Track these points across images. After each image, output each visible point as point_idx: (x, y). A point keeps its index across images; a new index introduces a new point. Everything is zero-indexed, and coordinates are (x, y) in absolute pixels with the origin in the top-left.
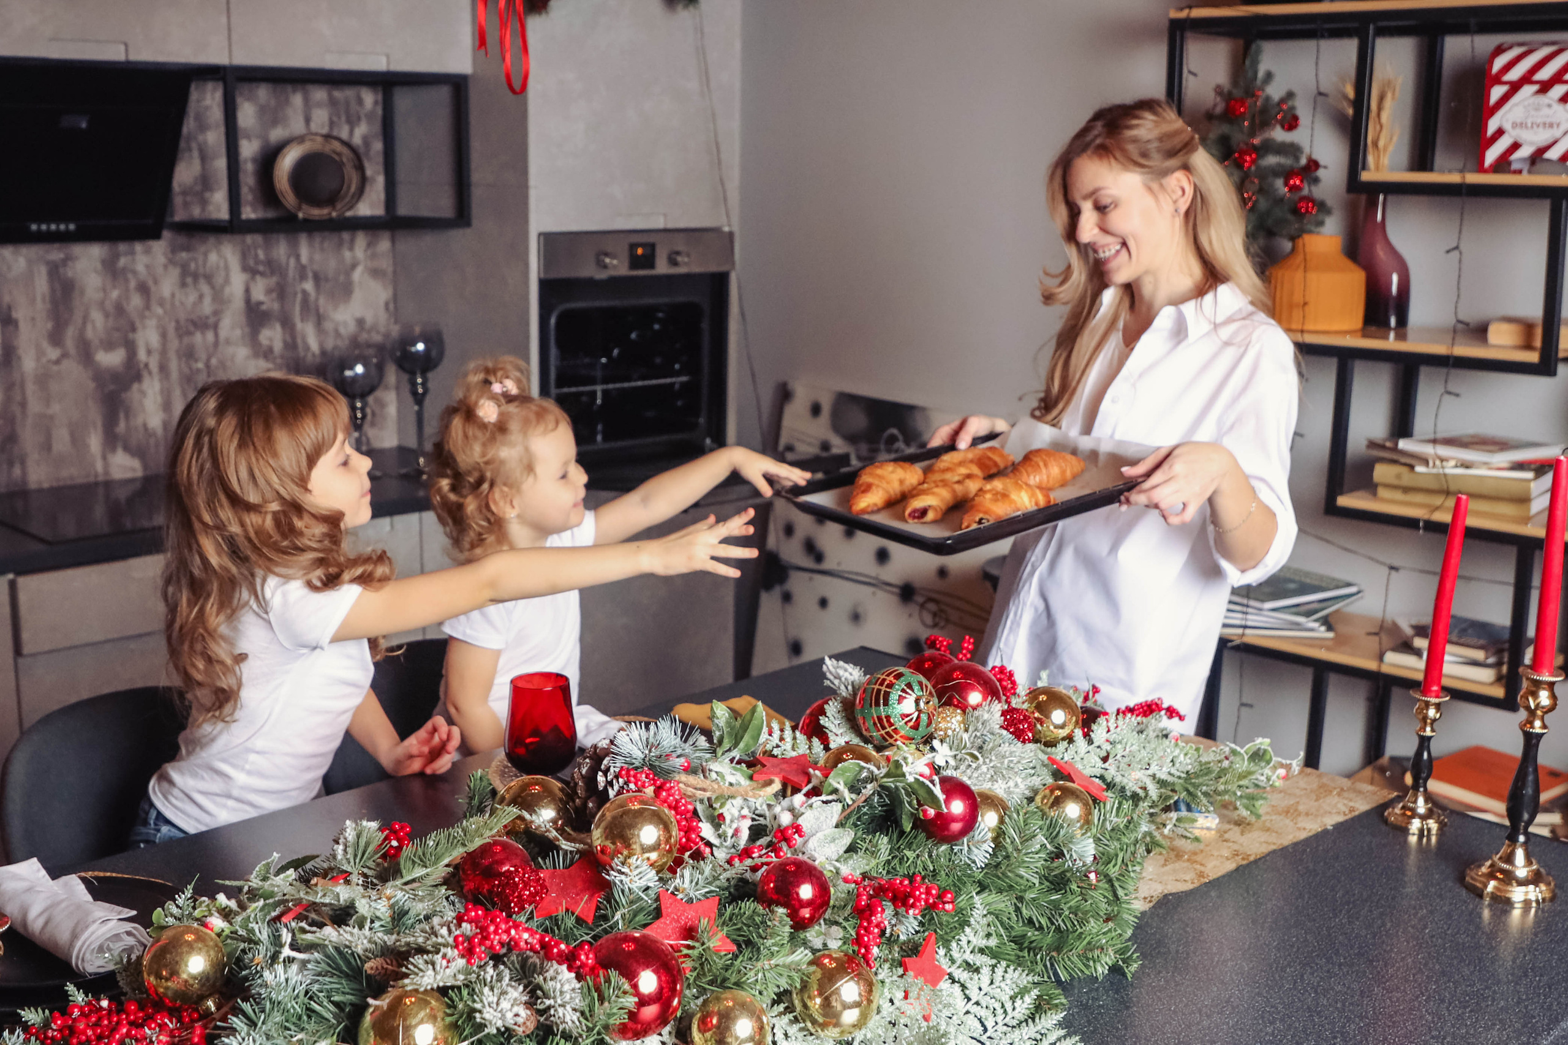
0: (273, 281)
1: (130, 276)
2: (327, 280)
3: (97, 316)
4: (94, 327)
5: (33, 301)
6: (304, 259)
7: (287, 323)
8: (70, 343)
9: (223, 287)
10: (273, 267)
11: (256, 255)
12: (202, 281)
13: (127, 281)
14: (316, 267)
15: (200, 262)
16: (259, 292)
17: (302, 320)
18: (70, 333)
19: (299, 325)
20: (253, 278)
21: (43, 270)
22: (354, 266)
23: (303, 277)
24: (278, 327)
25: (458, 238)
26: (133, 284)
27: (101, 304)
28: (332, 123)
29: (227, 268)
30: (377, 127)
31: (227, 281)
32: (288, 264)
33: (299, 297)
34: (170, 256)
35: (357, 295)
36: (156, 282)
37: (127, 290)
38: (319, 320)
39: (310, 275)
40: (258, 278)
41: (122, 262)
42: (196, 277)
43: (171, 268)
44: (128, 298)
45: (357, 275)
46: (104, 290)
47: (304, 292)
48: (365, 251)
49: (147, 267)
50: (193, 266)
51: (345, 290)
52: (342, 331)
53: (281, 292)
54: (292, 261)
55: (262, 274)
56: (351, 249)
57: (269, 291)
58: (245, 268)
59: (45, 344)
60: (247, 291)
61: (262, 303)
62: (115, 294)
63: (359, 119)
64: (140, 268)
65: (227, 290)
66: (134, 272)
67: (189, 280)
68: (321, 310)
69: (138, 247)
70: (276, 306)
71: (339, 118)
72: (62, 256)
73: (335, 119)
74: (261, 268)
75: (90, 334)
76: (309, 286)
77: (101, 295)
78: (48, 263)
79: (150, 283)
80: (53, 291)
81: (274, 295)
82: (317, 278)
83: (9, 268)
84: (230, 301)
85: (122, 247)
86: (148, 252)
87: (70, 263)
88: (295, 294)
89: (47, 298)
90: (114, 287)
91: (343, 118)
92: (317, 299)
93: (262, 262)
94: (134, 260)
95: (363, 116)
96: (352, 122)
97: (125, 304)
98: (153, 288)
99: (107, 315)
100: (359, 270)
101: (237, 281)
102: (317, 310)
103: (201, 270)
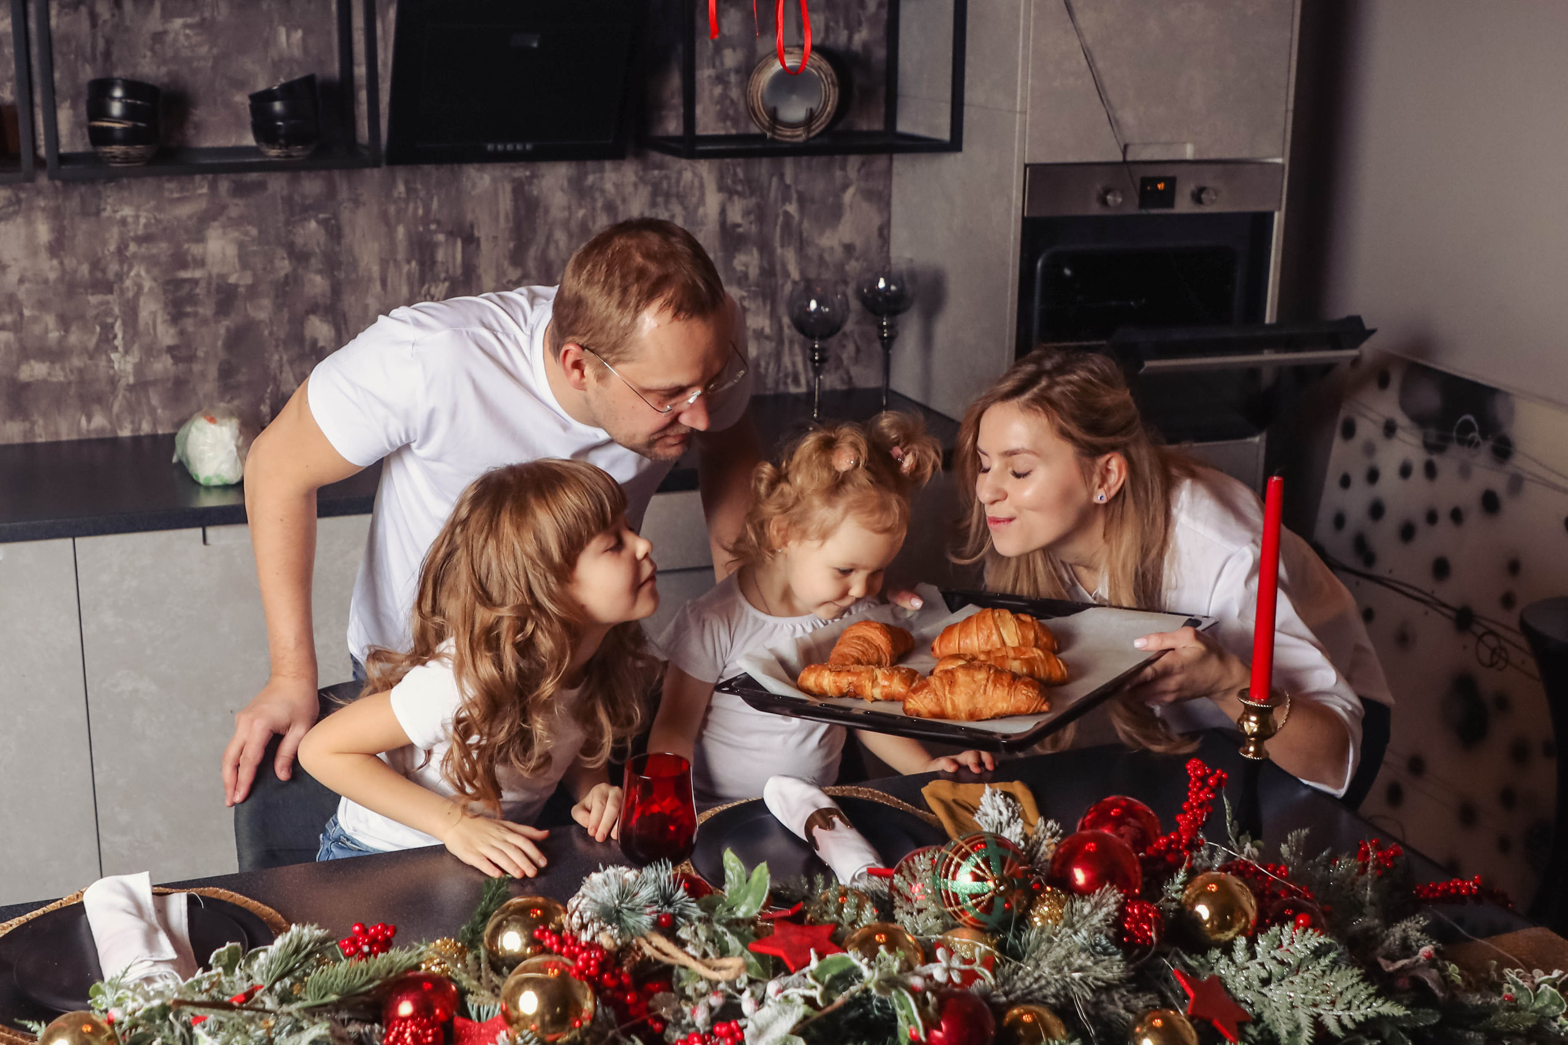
0: (753, 201)
1: (597, 195)
2: (813, 201)
3: (560, 236)
4: (557, 248)
5: (496, 219)
6: (788, 180)
7: (765, 248)
8: (531, 264)
9: (697, 207)
10: (753, 187)
11: (735, 174)
12: (674, 200)
13: (594, 200)
14: (801, 187)
15: (673, 181)
16: (735, 215)
17: (782, 246)
18: (533, 252)
19: (779, 251)
20: (730, 198)
21: (508, 188)
22: (845, 187)
23: (786, 199)
24: (755, 252)
25: (949, 162)
26: (599, 204)
27: (566, 224)
28: (827, 29)
29: (702, 186)
30: (880, 32)
31: (702, 201)
32: (770, 184)
33: (781, 219)
34: (641, 173)
35: (847, 217)
36: (624, 201)
37: (594, 209)
38: (802, 245)
39: (795, 196)
40: (736, 198)
41: (590, 179)
42: (668, 196)
43: (641, 187)
44: (594, 218)
45: (848, 196)
46: (569, 208)
47: (786, 214)
48: (859, 170)
49: (616, 185)
50: (665, 185)
51: (835, 213)
52: (827, 257)
53: (760, 214)
54: (775, 181)
55: (741, 195)
56: (843, 168)
57: (746, 213)
58: (721, 188)
59: (506, 264)
60: (723, 212)
61: (739, 225)
62: (581, 213)
63: (860, 24)
64: (609, 187)
65: (701, 211)
66: (603, 191)
67: (660, 200)
68: (805, 234)
69: (608, 165)
70: (754, 228)
71: (837, 22)
72: (528, 173)
73: (832, 24)
74: (739, 188)
75: (552, 253)
76: (792, 208)
77: (566, 214)
78: (514, 180)
79: (619, 202)
80: (516, 208)
81: (752, 217)
82: (802, 200)
83: (474, 185)
84: (703, 224)
85: (590, 165)
86: (617, 170)
87: (535, 181)
88: (777, 216)
89: (511, 216)
90: (580, 206)
91: (842, 24)
92: (801, 223)
93: (741, 181)
94: (602, 179)
95: (863, 19)
96: (851, 30)
97: (590, 224)
98: (621, 208)
99: (571, 236)
100: (851, 191)
101: (713, 201)
102: (801, 233)
103: (674, 190)
